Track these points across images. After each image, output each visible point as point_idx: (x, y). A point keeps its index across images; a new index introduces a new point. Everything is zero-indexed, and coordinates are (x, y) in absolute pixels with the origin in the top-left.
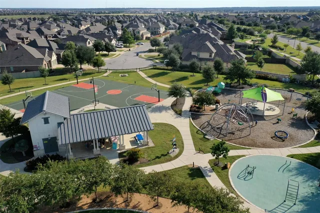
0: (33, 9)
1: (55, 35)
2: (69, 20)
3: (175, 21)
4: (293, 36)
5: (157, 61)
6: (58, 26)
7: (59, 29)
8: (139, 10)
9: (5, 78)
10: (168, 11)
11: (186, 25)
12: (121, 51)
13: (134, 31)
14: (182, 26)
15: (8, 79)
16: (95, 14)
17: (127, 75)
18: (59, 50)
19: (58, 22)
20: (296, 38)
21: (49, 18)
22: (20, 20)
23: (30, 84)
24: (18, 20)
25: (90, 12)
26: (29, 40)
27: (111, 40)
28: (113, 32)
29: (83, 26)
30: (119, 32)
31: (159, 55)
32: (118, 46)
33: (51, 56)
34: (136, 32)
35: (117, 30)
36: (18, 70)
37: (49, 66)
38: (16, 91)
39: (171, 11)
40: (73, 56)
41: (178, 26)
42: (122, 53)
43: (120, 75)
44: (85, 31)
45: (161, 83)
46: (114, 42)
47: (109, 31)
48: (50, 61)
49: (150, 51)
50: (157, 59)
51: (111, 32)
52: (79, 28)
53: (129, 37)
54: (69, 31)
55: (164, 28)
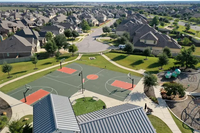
0: (14, 3)
1: (34, 24)
2: (40, 11)
3: (110, 12)
4: (194, 23)
5: (111, 44)
6: (34, 16)
7: (36, 19)
8: (83, 3)
9: (5, 68)
10: (102, 4)
11: (120, 15)
12: (82, 35)
13: (88, 20)
14: (117, 16)
15: (7, 69)
16: (55, 6)
17: (94, 58)
18: (41, 38)
19: (34, 13)
20: (196, 24)
21: (27, 10)
22: (8, 11)
23: (23, 69)
24: (6, 11)
25: (52, 5)
26: (17, 28)
27: (74, 28)
28: (73, 21)
29: (51, 16)
30: (78, 21)
31: (111, 40)
32: (79, 32)
33: (36, 43)
34: (90, 21)
35: (76, 19)
36: (13, 56)
37: (35, 51)
38: (14, 76)
39: (103, 4)
40: (54, 44)
41: (114, 15)
42: (83, 37)
43: (89, 58)
44: (53, 20)
45: (124, 66)
46: (76, 29)
47: (70, 20)
48: (36, 48)
49: (103, 36)
50: (110, 43)
51: (72, 21)
52: (49, 17)
53: (86, 25)
54: (43, 20)
55: (106, 17)
